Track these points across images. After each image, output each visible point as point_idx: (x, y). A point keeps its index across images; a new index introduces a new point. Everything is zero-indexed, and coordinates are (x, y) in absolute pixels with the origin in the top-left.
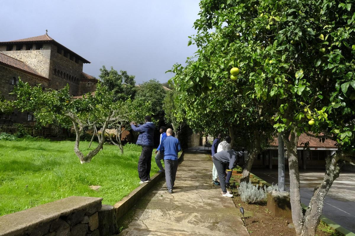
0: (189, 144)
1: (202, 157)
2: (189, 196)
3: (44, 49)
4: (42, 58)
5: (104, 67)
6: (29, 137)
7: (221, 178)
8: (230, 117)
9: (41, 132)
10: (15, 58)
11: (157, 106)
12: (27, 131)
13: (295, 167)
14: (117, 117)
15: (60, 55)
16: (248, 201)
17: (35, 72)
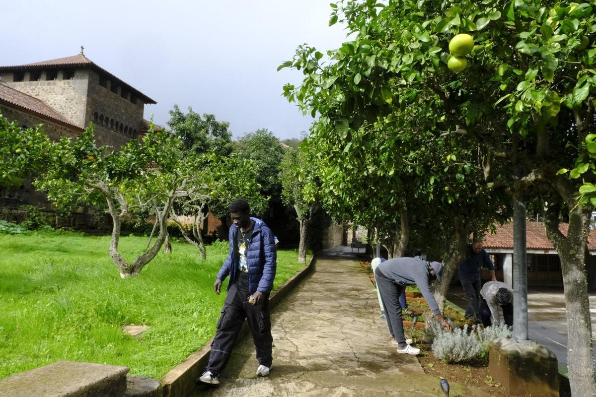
0: (324, 242)
1: (349, 265)
2: (328, 345)
3: (77, 78)
4: (73, 94)
5: (176, 107)
6: (47, 229)
7: (394, 314)
8: (418, 184)
9: (69, 220)
10: (28, 94)
11: (269, 175)
12: (44, 218)
13: (581, 296)
14: (190, 191)
15: (104, 90)
16: (447, 357)
17: (61, 117)
